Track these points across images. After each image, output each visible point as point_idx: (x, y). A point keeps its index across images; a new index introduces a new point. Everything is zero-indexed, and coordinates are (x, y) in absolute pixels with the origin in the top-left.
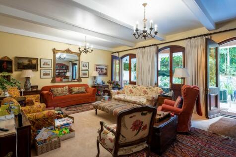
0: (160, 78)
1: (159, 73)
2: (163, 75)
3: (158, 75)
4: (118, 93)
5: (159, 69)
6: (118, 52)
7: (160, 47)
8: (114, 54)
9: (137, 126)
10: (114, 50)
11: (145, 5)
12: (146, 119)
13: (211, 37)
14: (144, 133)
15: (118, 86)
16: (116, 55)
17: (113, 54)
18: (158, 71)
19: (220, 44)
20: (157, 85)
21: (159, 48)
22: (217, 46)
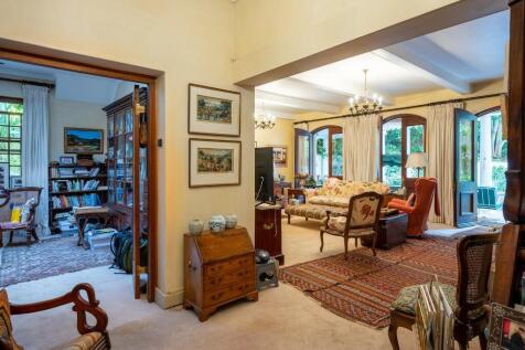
0: (384, 168)
1: (384, 161)
2: (391, 163)
3: (382, 163)
4: (316, 194)
5: (384, 153)
6: (306, 122)
7: (385, 115)
8: (299, 126)
9: (366, 210)
10: (299, 118)
11: (366, 71)
12: (374, 205)
13: (465, 105)
14: (371, 219)
15: (311, 184)
16: (304, 127)
17: (296, 126)
18: (382, 156)
19: (478, 115)
20: (380, 179)
21: (384, 117)
22: (474, 118)
